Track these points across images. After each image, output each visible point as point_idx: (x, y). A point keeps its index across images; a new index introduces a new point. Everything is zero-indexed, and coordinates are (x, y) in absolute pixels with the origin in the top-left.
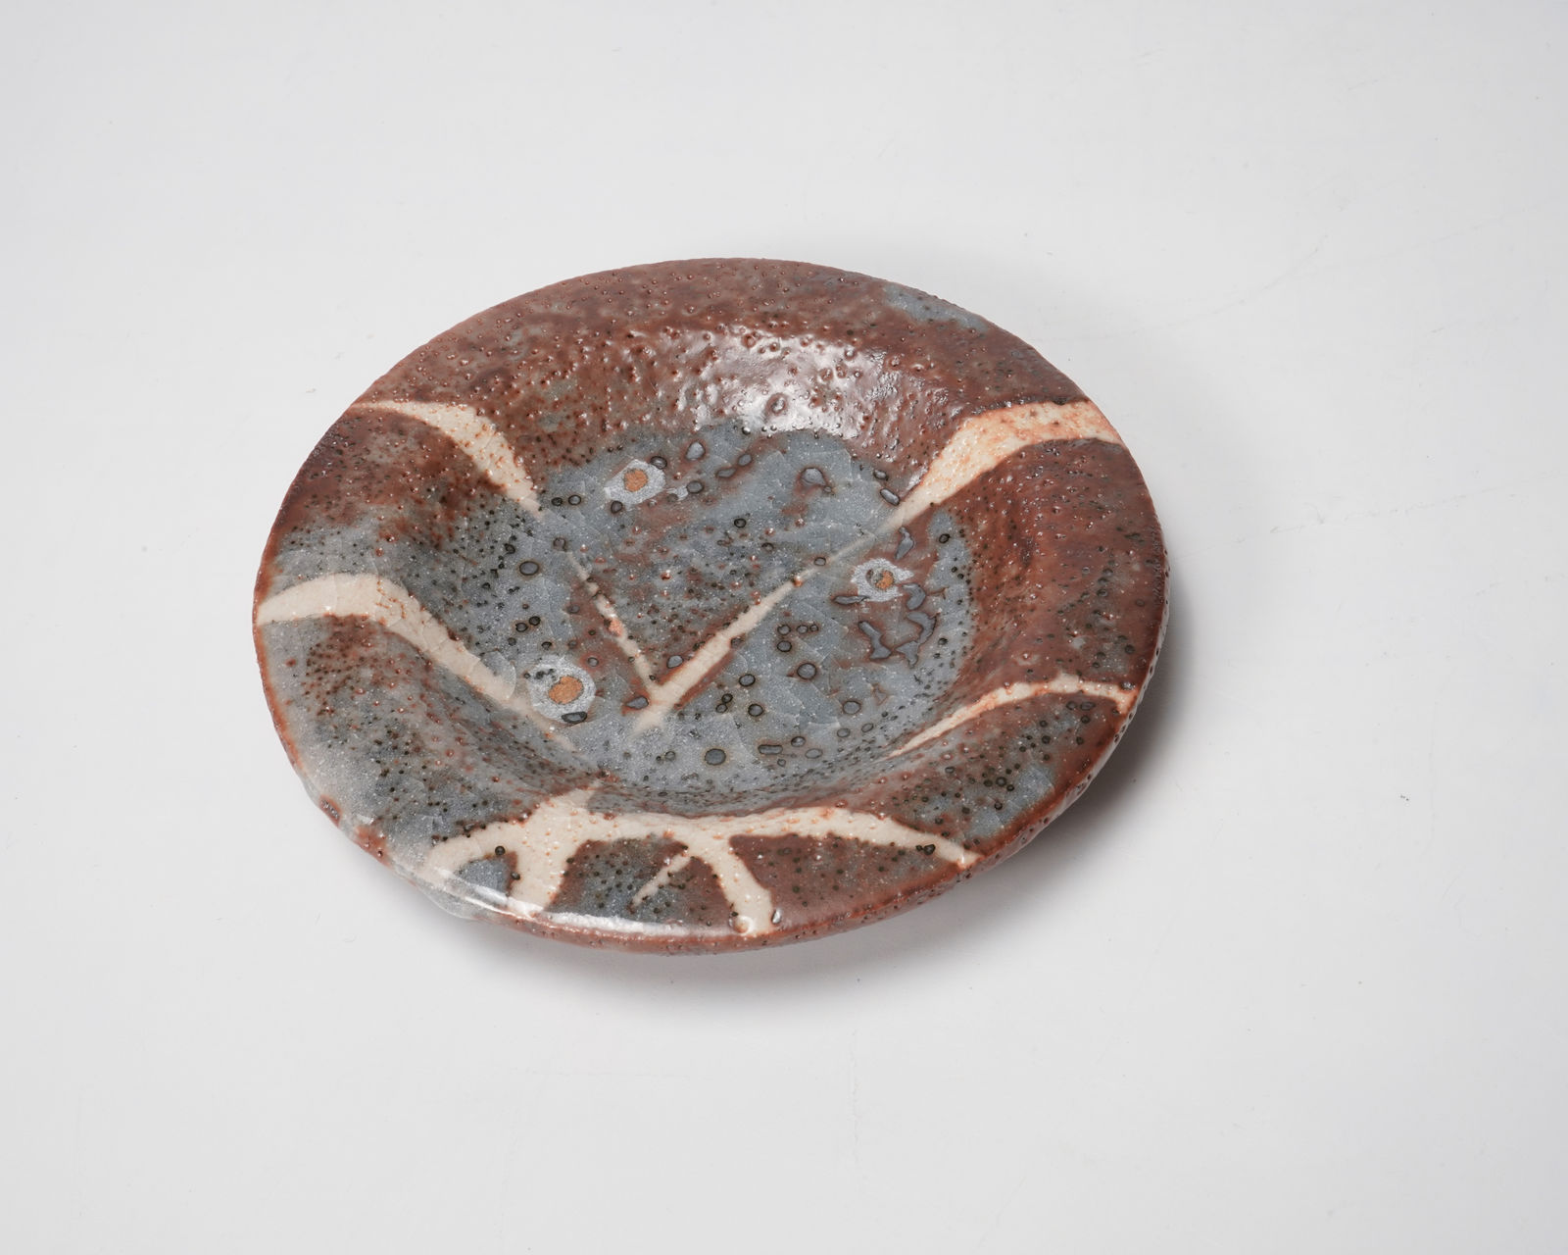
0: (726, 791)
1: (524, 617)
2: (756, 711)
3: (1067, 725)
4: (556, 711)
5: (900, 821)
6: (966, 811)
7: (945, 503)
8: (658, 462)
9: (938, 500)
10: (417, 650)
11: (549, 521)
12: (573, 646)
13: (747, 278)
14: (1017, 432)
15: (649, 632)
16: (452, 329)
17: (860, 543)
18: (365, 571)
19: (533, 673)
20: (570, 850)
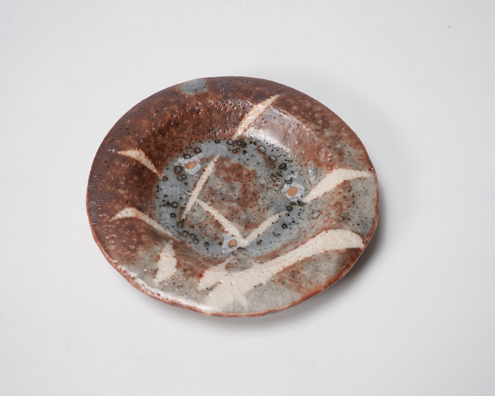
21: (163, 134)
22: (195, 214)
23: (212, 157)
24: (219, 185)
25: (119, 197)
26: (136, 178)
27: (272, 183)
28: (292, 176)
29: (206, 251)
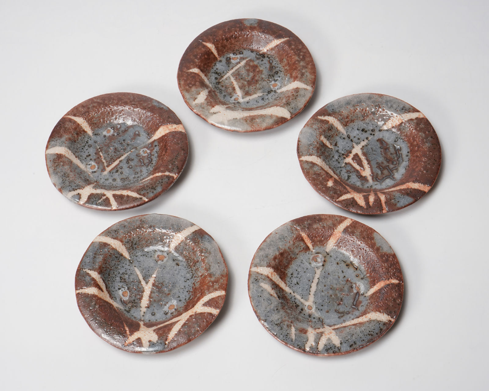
0: (115, 186)
1: (88, 154)
2: (121, 173)
3: (166, 180)
4: (91, 171)
5: (138, 193)
6: (148, 193)
7: (157, 139)
8: (113, 128)
9: (156, 139)
10: (70, 160)
11: (94, 138)
12: (95, 160)
13: (131, 97)
14: (169, 129)
15: (107, 158)
16: (81, 103)
17: (143, 145)
18: (63, 146)
19: (88, 164)
20: (89, 194)
21: (227, 41)
22: (226, 81)
23: (246, 58)
24: (243, 72)
25: (194, 62)
26: (206, 56)
27: (268, 78)
28: (278, 78)
29: (223, 98)
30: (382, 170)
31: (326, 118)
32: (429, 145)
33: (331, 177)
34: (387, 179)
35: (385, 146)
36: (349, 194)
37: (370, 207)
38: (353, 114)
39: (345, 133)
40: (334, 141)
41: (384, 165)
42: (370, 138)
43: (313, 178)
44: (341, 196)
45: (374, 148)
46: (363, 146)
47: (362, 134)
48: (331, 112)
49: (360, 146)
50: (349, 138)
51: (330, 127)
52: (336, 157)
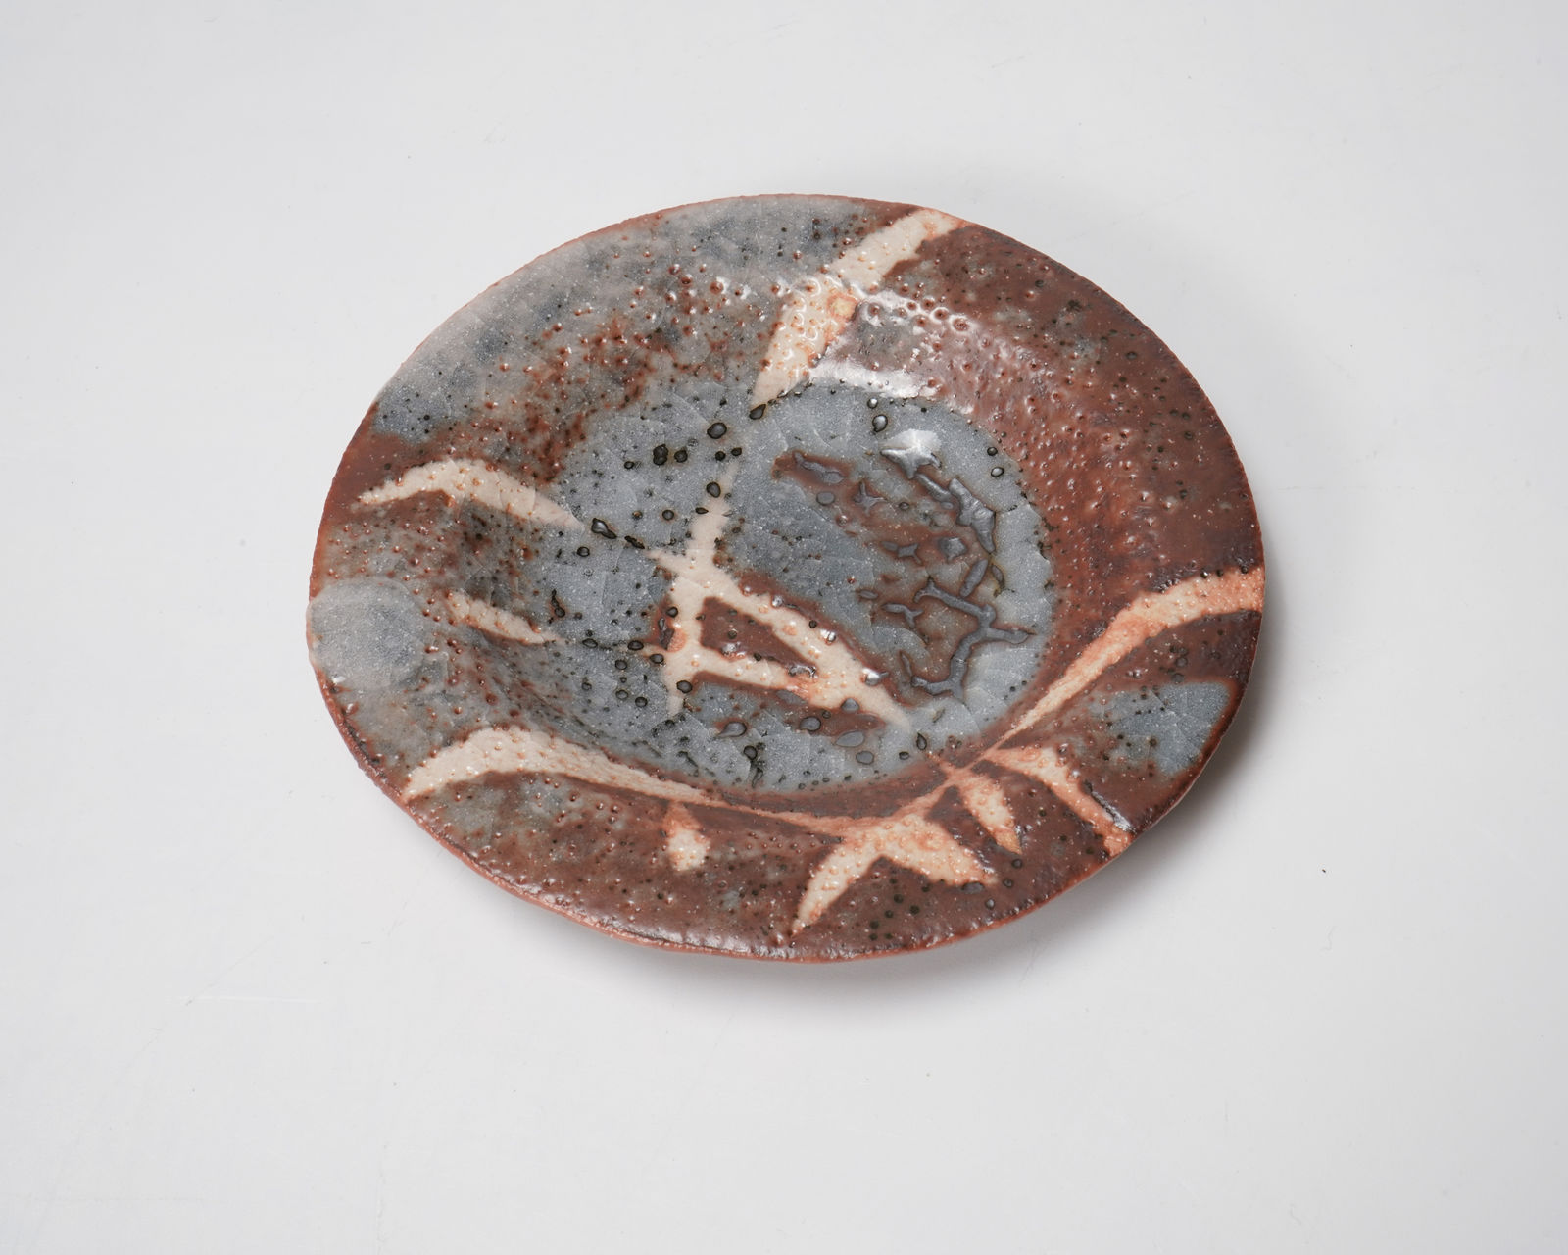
30: (916, 618)
31: (417, 481)
32: (1090, 351)
33: (664, 804)
34: (971, 653)
35: (839, 479)
36: (841, 849)
37: (1016, 862)
38: (553, 389)
39: (571, 522)
40: (536, 593)
41: (905, 588)
42: (726, 483)
43: (561, 866)
44: (802, 886)
45: (788, 522)
46: (720, 544)
47: (669, 479)
48: (426, 438)
49: (702, 549)
50: (610, 535)
51: (470, 522)
52: (606, 680)
